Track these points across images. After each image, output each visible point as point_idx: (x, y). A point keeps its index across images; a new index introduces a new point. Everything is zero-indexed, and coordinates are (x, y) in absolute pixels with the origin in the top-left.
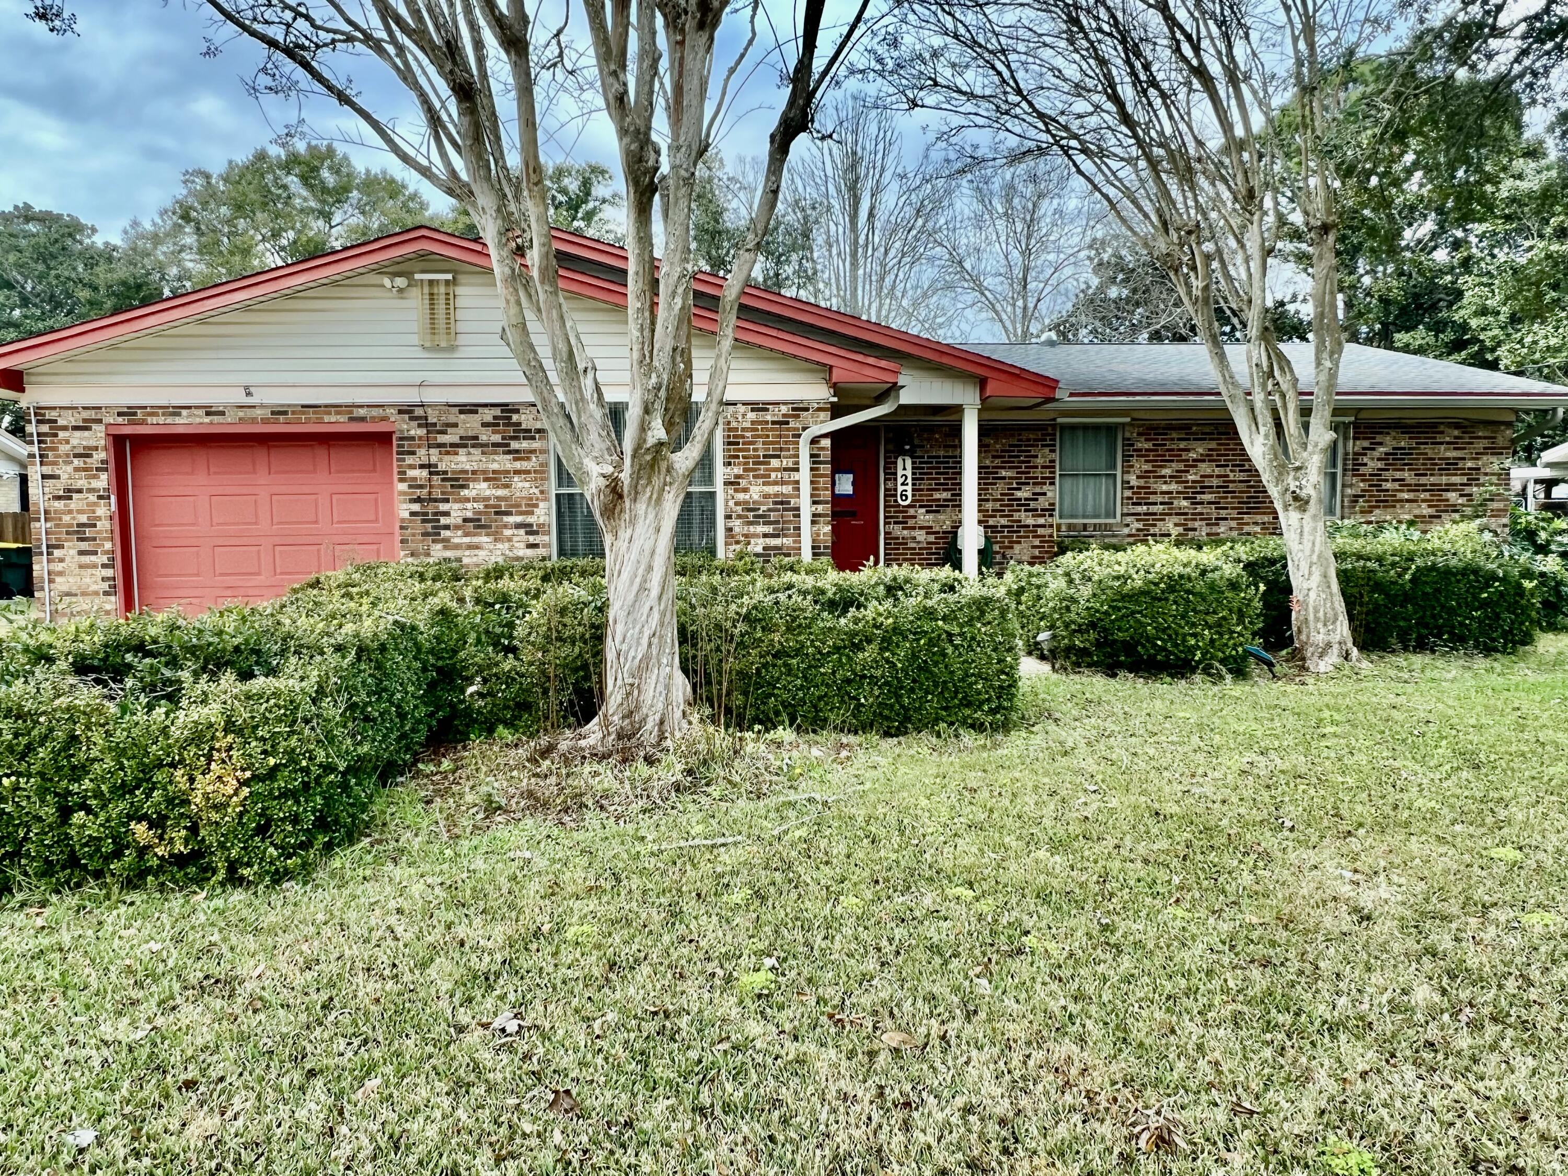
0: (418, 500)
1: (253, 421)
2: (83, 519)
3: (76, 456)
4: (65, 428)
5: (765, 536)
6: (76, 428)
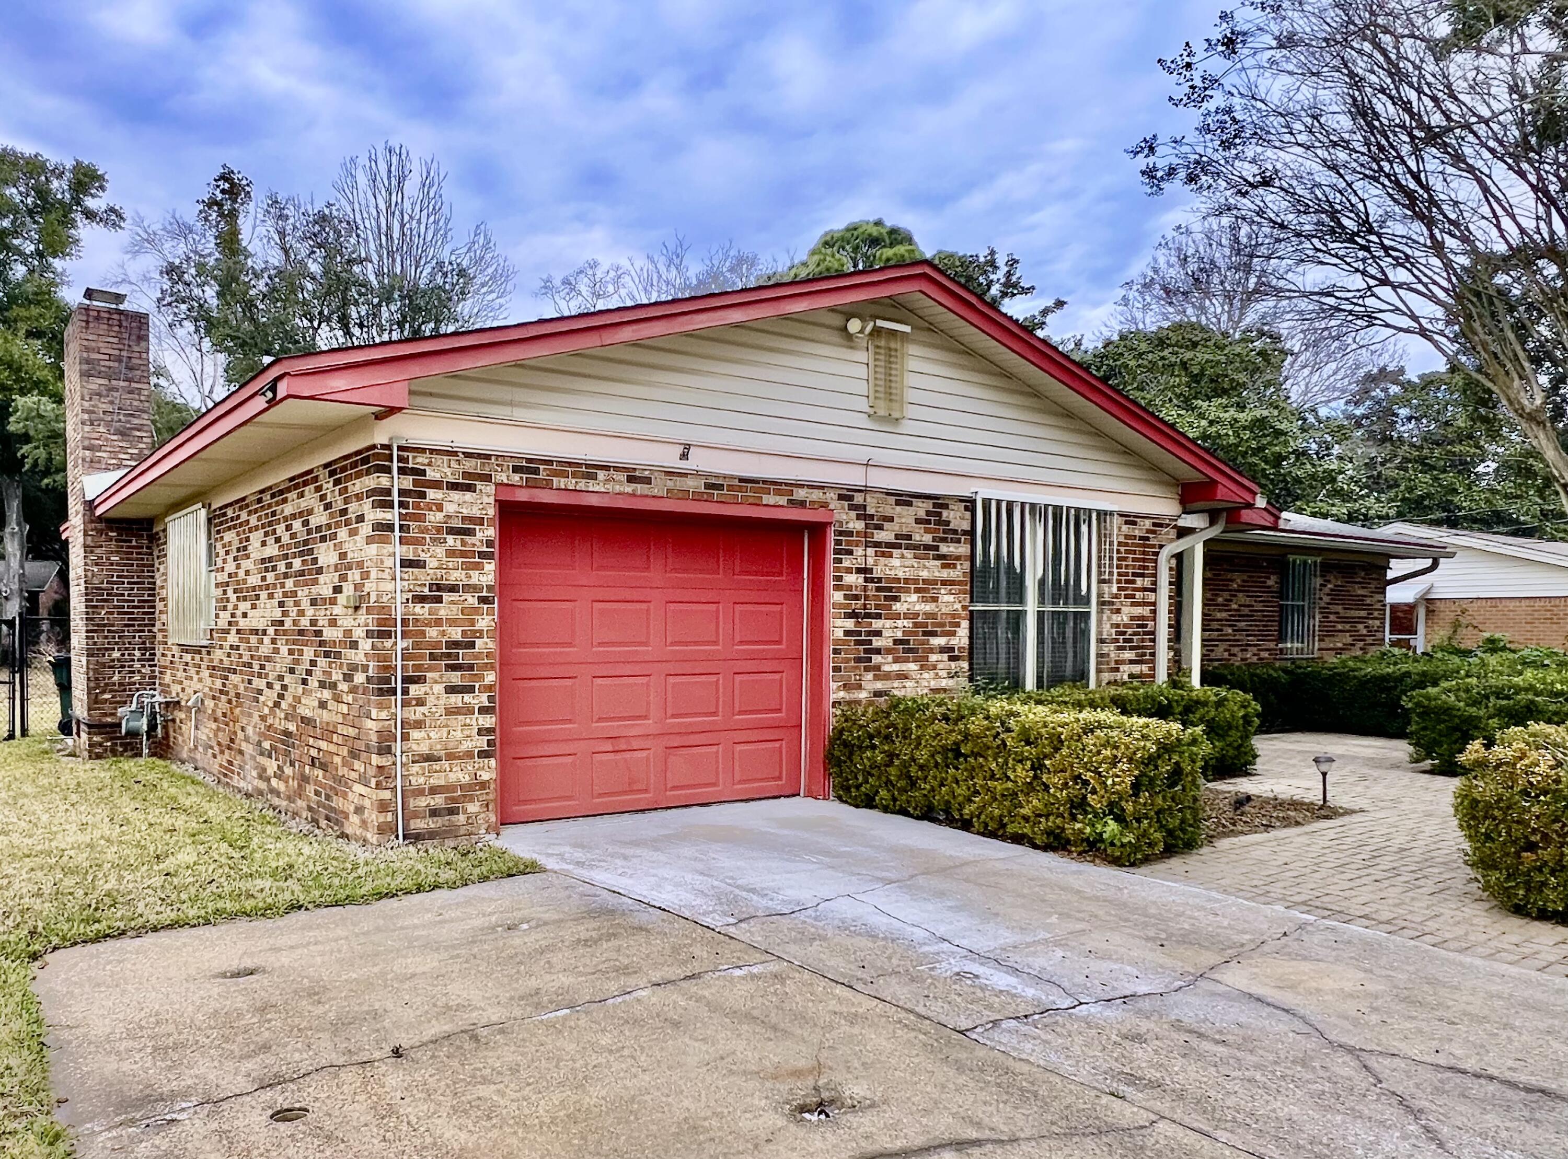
0: (853, 615)
3: (452, 531)
4: (436, 485)
6: (454, 486)
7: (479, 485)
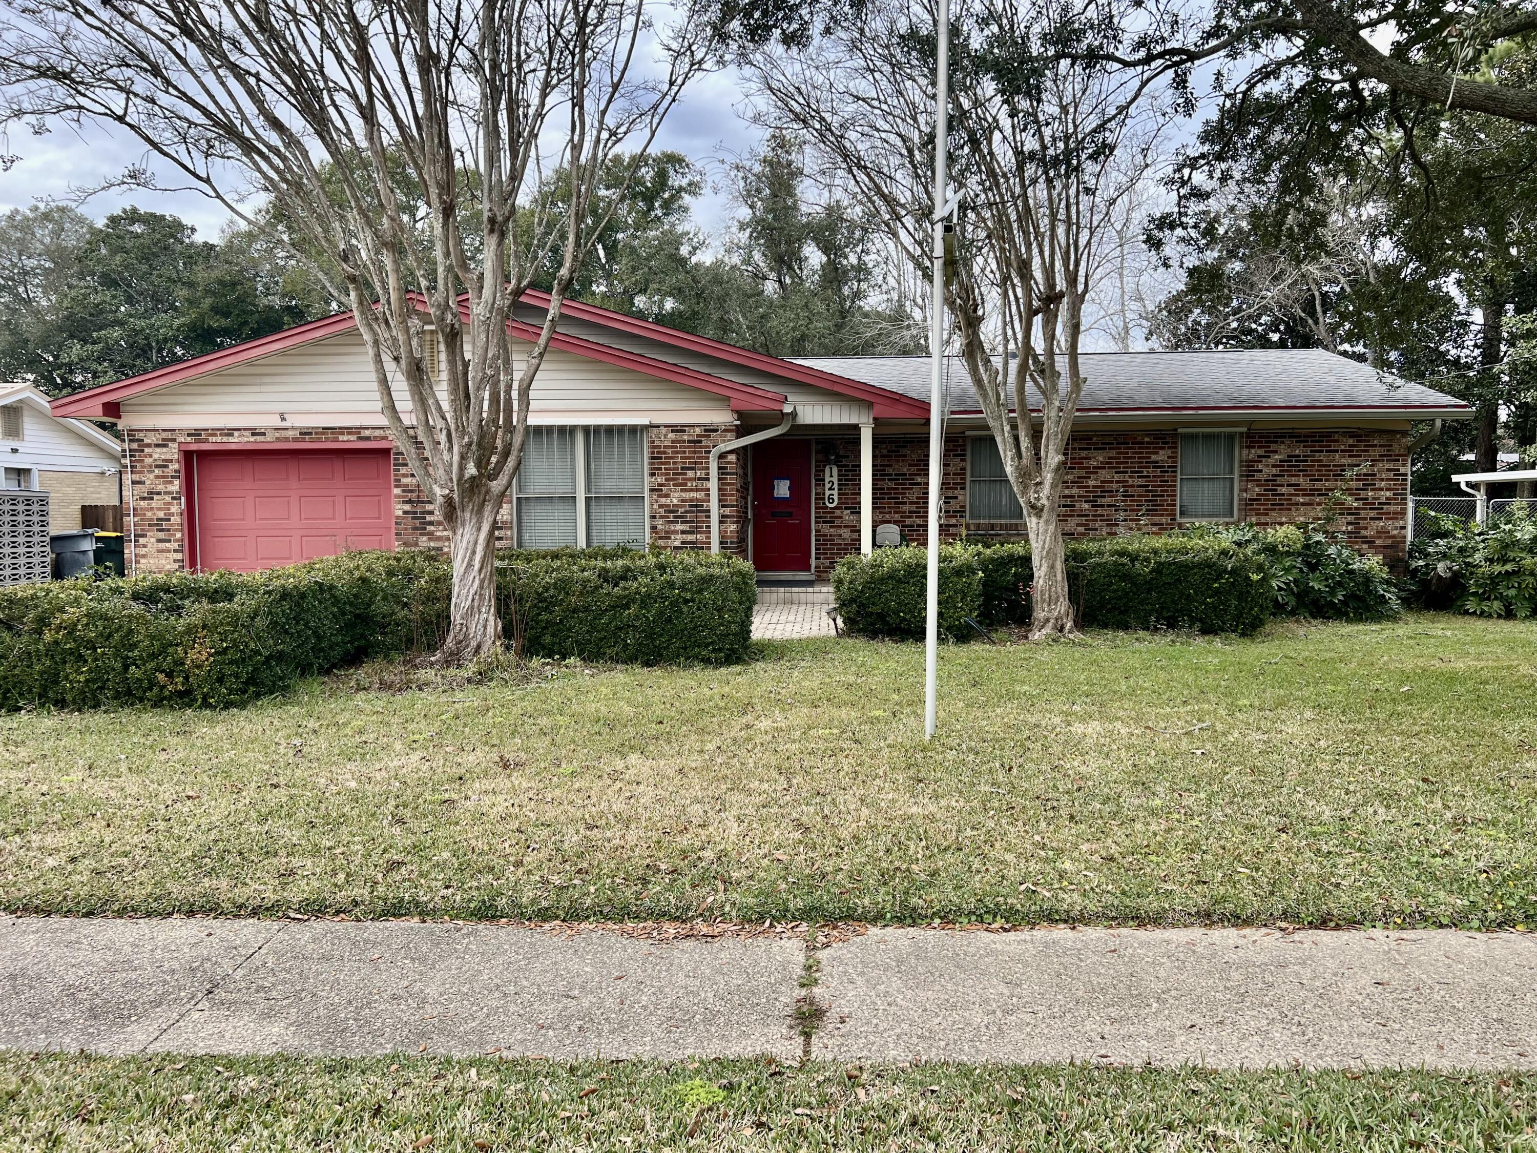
0: (410, 502)
1: (286, 439)
2: (161, 514)
3: (157, 467)
4: (149, 446)
5: (683, 532)
6: (157, 446)
7: (170, 444)
